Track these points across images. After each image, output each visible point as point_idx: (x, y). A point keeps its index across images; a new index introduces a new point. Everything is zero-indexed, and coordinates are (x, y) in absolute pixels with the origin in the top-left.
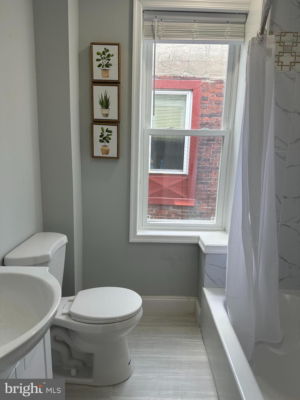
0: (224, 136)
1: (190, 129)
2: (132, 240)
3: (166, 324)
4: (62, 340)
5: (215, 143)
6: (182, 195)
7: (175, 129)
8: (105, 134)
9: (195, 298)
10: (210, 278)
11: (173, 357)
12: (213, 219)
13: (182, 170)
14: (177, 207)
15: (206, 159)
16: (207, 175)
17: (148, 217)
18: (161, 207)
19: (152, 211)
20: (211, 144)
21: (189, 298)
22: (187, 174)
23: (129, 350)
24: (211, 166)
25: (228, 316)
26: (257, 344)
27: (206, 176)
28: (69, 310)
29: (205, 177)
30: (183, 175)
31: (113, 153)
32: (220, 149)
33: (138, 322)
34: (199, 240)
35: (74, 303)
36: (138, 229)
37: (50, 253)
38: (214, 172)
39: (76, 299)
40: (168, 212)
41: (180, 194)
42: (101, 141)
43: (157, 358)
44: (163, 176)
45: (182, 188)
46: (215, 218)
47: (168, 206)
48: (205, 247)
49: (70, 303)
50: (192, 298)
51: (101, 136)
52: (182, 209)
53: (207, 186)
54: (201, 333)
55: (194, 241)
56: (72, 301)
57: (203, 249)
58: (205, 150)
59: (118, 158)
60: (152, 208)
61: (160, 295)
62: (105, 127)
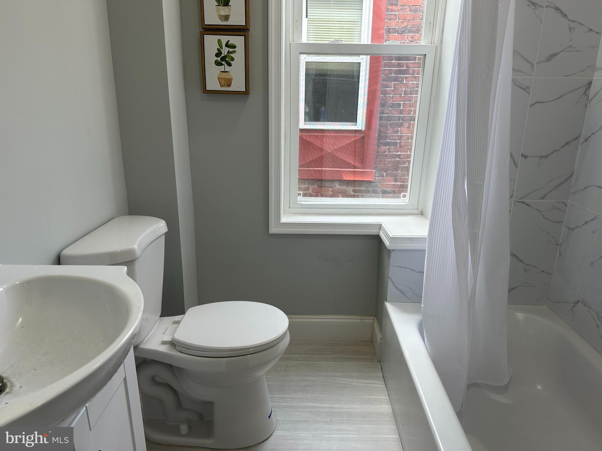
0: (425, 55)
1: (369, 43)
2: (273, 230)
3: (327, 356)
4: (165, 382)
5: (409, 77)
6: (355, 163)
7: (343, 43)
8: (225, 51)
9: (372, 318)
10: (396, 287)
11: (337, 406)
12: (404, 196)
13: (354, 123)
14: (346, 184)
15: (393, 104)
16: (395, 130)
17: (299, 194)
18: (322, 184)
19: (308, 189)
20: (403, 78)
21: (363, 318)
22: (363, 129)
23: (269, 396)
24: (402, 115)
25: (426, 346)
26: (469, 386)
27: (394, 132)
28: (171, 336)
29: (391, 133)
30: (356, 131)
31: (238, 85)
32: (418, 87)
33: (283, 353)
34: (380, 229)
35: (180, 326)
36: (284, 214)
37: (135, 246)
38: (406, 125)
39: (183, 320)
40: (332, 191)
41: (352, 162)
42: (218, 64)
43: (313, 407)
44: (324, 133)
45: (355, 152)
46: (408, 194)
47: (333, 181)
48: (390, 239)
49: (175, 325)
50: (369, 318)
51: (217, 55)
52: (354, 186)
53: (395, 148)
54: (382, 370)
55: (373, 232)
56: (178, 322)
57: (387, 243)
58: (392, 89)
59: (246, 93)
60: (307, 185)
61: (318, 315)
62: (224, 39)
